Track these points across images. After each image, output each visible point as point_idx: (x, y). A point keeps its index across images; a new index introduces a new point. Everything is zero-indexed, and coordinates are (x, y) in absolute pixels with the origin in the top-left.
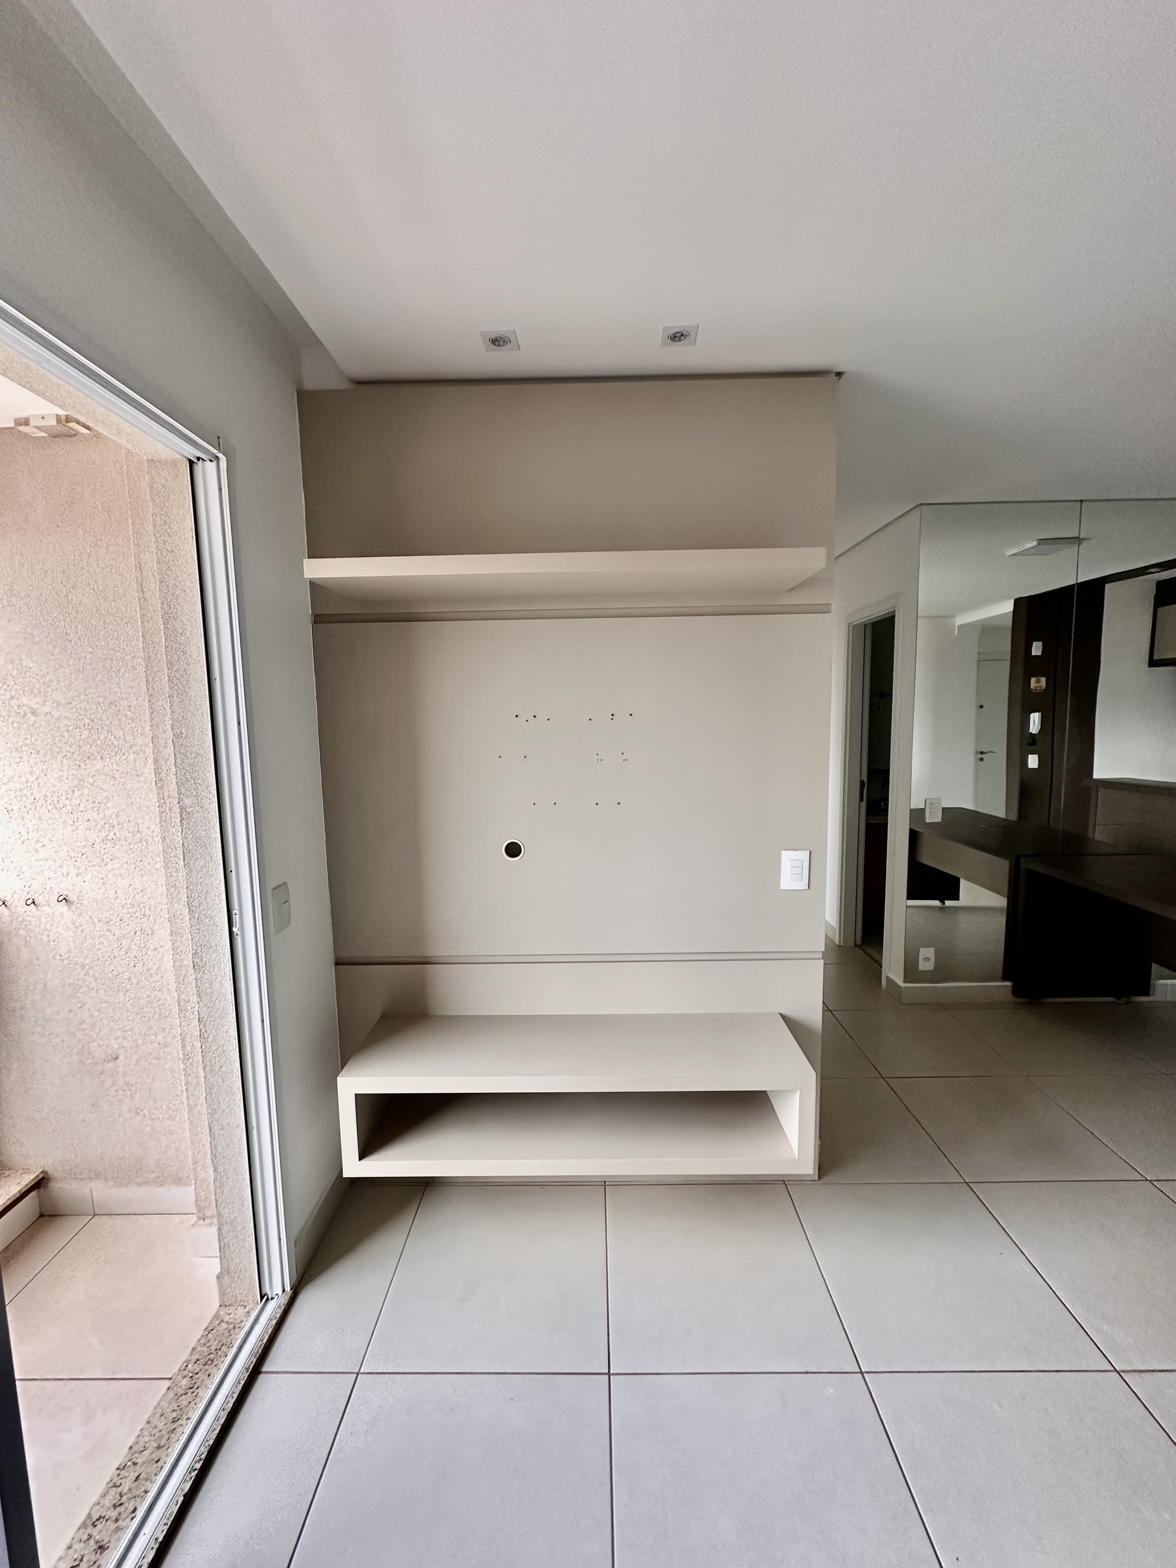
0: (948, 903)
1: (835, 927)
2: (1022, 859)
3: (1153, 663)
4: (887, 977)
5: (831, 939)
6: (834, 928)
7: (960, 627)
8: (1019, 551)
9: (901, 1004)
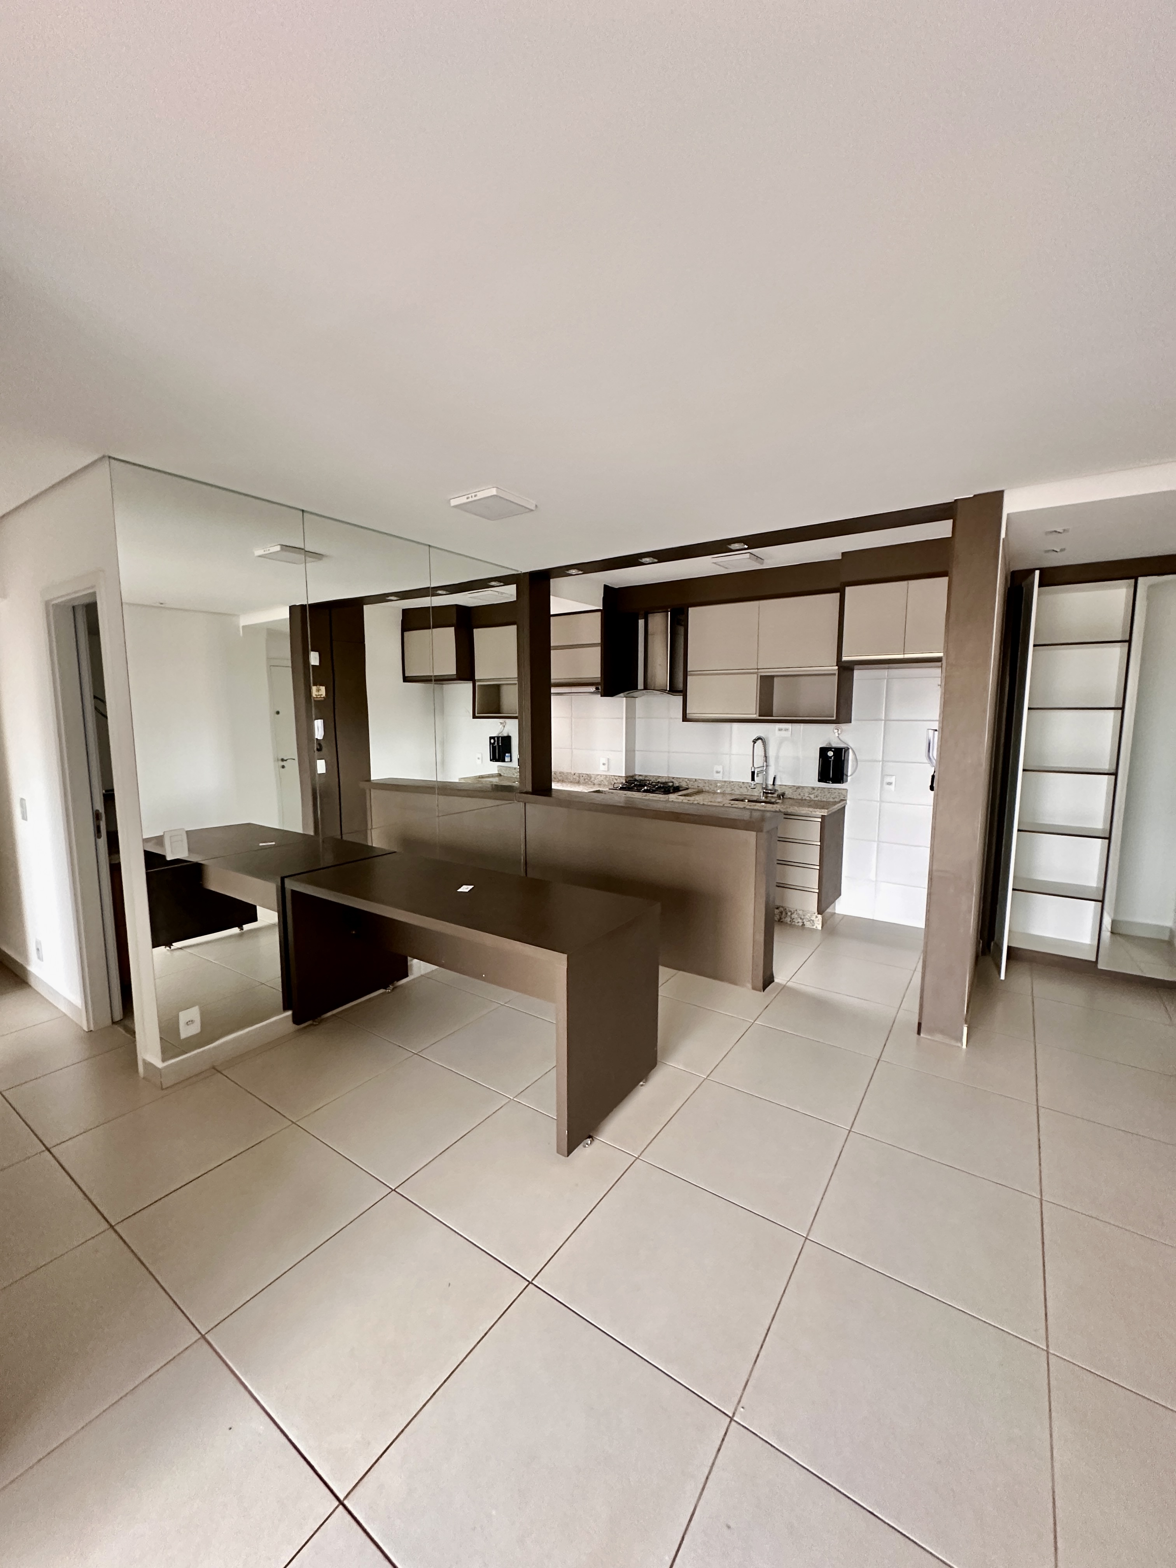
0: (246, 927)
1: (80, 1007)
2: (287, 881)
3: (406, 679)
4: (144, 1060)
5: (77, 1024)
6: (79, 1009)
7: (244, 627)
8: (266, 553)
9: (162, 1089)
